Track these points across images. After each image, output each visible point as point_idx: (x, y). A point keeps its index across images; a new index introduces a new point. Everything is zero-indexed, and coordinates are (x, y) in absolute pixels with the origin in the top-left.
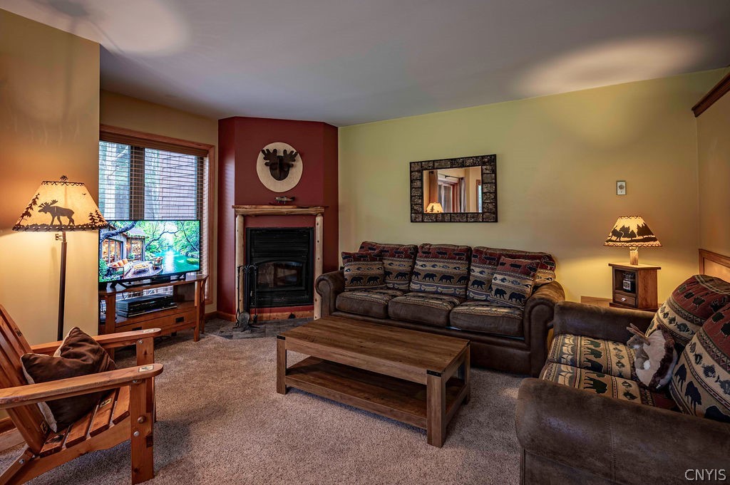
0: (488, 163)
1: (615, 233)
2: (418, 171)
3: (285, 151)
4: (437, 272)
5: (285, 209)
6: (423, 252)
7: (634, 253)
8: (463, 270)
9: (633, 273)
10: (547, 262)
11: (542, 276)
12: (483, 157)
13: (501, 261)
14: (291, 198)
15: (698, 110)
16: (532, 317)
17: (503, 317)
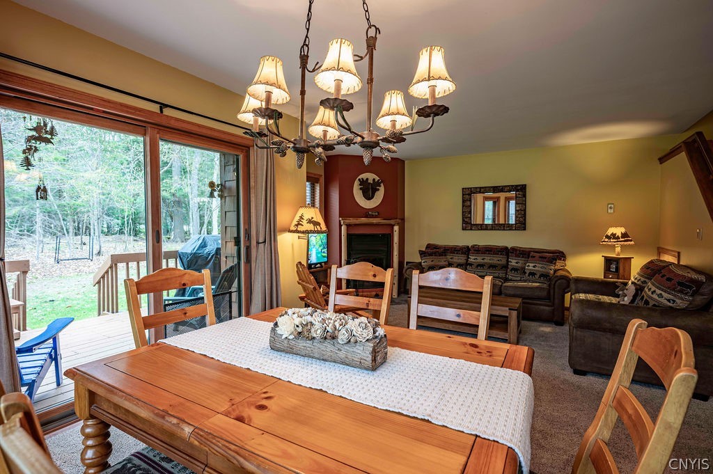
0: (521, 190)
1: (607, 237)
2: (469, 194)
3: (374, 180)
4: (486, 263)
5: (375, 221)
6: (475, 250)
7: (618, 249)
8: (504, 262)
9: (617, 260)
10: (561, 256)
11: (559, 264)
12: (517, 186)
13: (531, 255)
14: (376, 212)
15: (662, 160)
16: (556, 287)
17: (537, 287)
